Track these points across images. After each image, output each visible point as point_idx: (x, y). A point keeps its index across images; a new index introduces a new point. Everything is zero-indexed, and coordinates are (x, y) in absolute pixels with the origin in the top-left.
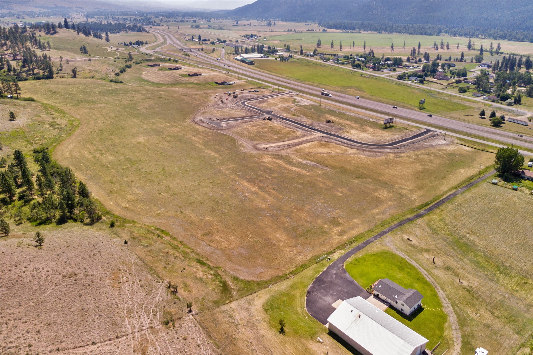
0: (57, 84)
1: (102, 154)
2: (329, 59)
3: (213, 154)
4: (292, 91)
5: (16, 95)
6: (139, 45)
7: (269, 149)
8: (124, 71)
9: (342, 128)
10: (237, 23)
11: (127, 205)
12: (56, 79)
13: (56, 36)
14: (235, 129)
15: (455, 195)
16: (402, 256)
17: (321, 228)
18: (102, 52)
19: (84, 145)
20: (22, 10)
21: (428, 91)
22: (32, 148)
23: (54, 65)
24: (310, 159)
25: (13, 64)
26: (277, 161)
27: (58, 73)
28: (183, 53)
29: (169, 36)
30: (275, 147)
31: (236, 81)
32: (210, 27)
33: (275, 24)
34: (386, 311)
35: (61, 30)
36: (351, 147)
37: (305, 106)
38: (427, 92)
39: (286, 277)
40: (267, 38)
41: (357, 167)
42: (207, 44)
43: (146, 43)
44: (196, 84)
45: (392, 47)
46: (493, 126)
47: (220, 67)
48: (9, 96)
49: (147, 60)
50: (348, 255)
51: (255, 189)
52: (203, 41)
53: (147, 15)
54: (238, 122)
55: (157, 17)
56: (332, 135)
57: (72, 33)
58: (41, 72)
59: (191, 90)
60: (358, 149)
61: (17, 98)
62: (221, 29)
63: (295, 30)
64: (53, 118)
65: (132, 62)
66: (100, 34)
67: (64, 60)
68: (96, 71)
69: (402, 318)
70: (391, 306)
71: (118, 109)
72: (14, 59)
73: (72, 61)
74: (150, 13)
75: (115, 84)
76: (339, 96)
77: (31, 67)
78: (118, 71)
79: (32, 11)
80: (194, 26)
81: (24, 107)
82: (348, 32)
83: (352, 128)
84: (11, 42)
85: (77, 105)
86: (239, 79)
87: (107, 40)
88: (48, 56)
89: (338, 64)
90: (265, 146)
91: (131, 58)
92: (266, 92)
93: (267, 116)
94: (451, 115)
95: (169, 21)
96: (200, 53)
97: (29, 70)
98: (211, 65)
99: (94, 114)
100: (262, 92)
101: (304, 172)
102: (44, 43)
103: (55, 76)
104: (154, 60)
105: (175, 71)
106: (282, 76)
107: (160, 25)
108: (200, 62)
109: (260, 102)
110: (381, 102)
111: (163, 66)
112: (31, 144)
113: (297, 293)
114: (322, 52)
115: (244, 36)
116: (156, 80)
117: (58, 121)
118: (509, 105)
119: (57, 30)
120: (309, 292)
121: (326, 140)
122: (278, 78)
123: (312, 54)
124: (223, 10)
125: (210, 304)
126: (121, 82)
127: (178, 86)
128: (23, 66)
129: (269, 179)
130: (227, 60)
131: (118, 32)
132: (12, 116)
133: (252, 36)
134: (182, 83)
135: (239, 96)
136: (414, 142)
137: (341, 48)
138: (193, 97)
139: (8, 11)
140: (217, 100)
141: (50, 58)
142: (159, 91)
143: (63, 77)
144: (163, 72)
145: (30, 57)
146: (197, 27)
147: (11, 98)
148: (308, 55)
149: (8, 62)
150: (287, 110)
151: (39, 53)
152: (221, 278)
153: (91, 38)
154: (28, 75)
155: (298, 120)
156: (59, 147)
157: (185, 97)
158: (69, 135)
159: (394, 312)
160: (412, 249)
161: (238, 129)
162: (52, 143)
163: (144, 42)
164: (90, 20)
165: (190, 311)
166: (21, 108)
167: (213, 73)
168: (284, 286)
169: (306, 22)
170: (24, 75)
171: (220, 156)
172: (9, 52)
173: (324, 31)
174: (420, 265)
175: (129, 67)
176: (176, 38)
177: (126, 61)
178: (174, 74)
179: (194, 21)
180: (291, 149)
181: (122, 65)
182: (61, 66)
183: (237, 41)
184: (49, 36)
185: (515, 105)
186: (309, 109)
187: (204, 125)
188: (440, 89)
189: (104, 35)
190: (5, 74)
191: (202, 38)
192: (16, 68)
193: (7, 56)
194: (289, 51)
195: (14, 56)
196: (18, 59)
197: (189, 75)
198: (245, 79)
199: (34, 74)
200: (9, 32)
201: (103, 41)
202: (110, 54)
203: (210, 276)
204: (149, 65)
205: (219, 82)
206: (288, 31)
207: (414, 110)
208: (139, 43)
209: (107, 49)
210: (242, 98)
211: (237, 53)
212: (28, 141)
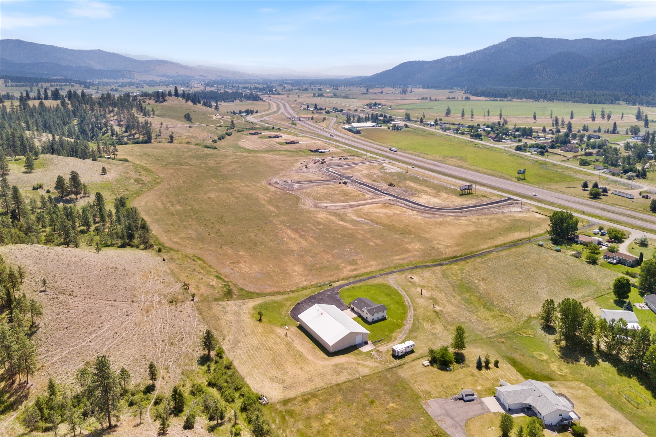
0: (153, 148)
1: (172, 205)
2: (449, 129)
3: (272, 208)
4: (385, 159)
5: (112, 156)
6: (248, 114)
7: (328, 208)
8: (223, 138)
9: (415, 192)
10: (367, 91)
11: (178, 241)
12: (154, 143)
13: (165, 104)
14: (304, 191)
15: (492, 251)
16: (396, 288)
17: (338, 266)
18: (207, 120)
19: (160, 197)
20: (143, 79)
21: (543, 162)
22: (115, 197)
23: (154, 130)
24: (365, 217)
25: (117, 129)
26: (329, 217)
27: (156, 138)
28: (291, 122)
29: (284, 105)
30: (336, 206)
31: (332, 149)
32: (335, 96)
33: (411, 92)
34: (354, 319)
35: (171, 98)
36: (413, 209)
37: (391, 174)
38: (540, 164)
39: (285, 293)
40: (393, 107)
41: (407, 226)
42: (322, 113)
43: (257, 112)
44: (290, 151)
45: (535, 117)
46: (591, 198)
47: (322, 136)
48: (107, 157)
49: (250, 129)
50: (348, 284)
51: (297, 236)
52: (318, 110)
53: (271, 83)
54: (311, 184)
55: (281, 85)
56: (402, 199)
57: (181, 101)
58: (141, 137)
59: (280, 157)
60: (418, 211)
61: (114, 159)
62: (346, 97)
63: (430, 98)
64: (140, 176)
65: (233, 130)
66: (210, 102)
67: (164, 126)
68: (193, 137)
69: (364, 323)
70: (360, 316)
71: (203, 170)
72: (119, 125)
73: (172, 127)
74: (276, 81)
75: (208, 149)
76: (434, 165)
77: (133, 132)
78: (216, 138)
79: (153, 80)
80: (316, 95)
81: (117, 165)
82: (497, 100)
83: (426, 193)
84: (118, 109)
85: (165, 166)
86: (336, 147)
87: (217, 108)
88: (149, 122)
89: (457, 133)
90: (326, 205)
91: (233, 126)
92: (357, 160)
93: (344, 180)
94: (550, 187)
95: (292, 90)
96: (310, 122)
97: (130, 135)
98: (314, 133)
99: (178, 174)
100: (353, 159)
101: (350, 226)
102: (149, 111)
103: (153, 141)
104: (258, 128)
105: (275, 139)
106: (385, 145)
107: (280, 94)
108: (304, 131)
109: (346, 169)
110: (478, 171)
111: (264, 135)
112: (115, 194)
113: (288, 303)
114: (446, 122)
115: (367, 105)
116: (252, 147)
117: (143, 178)
118: (629, 178)
119: (167, 98)
120: (298, 304)
121: (392, 202)
122: (379, 147)
123: (433, 123)
124: (358, 77)
125: (210, 299)
126: (215, 148)
127: (271, 153)
128: (126, 132)
129: (313, 229)
130: (334, 129)
131: (233, 101)
132: (104, 171)
133: (375, 104)
134: (276, 150)
135: (327, 162)
136: (486, 208)
137: (472, 117)
138: (279, 162)
139: (129, 80)
140: (301, 165)
141: (151, 124)
142: (249, 156)
143: (160, 142)
144: (262, 140)
145: (133, 122)
146: (320, 95)
147: (109, 158)
148: (427, 125)
149: (112, 127)
150: (369, 176)
151: (141, 119)
152: (229, 287)
153: (198, 105)
154: (129, 139)
155: (374, 186)
156: (138, 198)
157: (271, 163)
158: (150, 189)
159: (360, 319)
160: (410, 284)
161: (308, 191)
162: (133, 194)
163: (255, 111)
164: (209, 89)
165: (193, 300)
166: (114, 166)
167: (313, 141)
168: (279, 298)
169: (452, 88)
170: (125, 139)
171: (278, 211)
172: (115, 118)
173: (467, 99)
174: (408, 295)
175: (229, 135)
176: (291, 107)
177: (228, 129)
178: (272, 142)
179: (320, 90)
180: (351, 209)
181: (222, 132)
182: (160, 132)
183: (356, 110)
184: (157, 104)
185: (637, 180)
186: (393, 176)
187: (277, 186)
188: (560, 161)
189: (214, 104)
190: (108, 138)
191: (318, 107)
192: (119, 133)
193: (112, 122)
194: (409, 120)
195: (118, 122)
196: (122, 125)
197: (287, 143)
198: (343, 147)
199: (134, 139)
200: (118, 100)
201: (213, 109)
202: (213, 122)
203: (220, 285)
204: (250, 134)
205: (313, 150)
206: (423, 99)
207: (511, 180)
208: (249, 112)
209: (212, 117)
210: (330, 165)
211: (348, 121)
212: (113, 192)
